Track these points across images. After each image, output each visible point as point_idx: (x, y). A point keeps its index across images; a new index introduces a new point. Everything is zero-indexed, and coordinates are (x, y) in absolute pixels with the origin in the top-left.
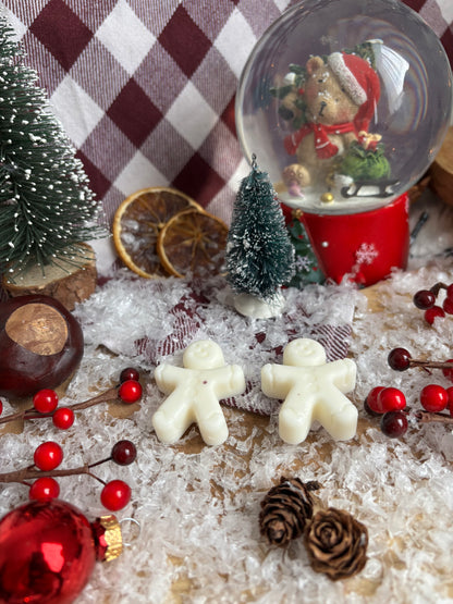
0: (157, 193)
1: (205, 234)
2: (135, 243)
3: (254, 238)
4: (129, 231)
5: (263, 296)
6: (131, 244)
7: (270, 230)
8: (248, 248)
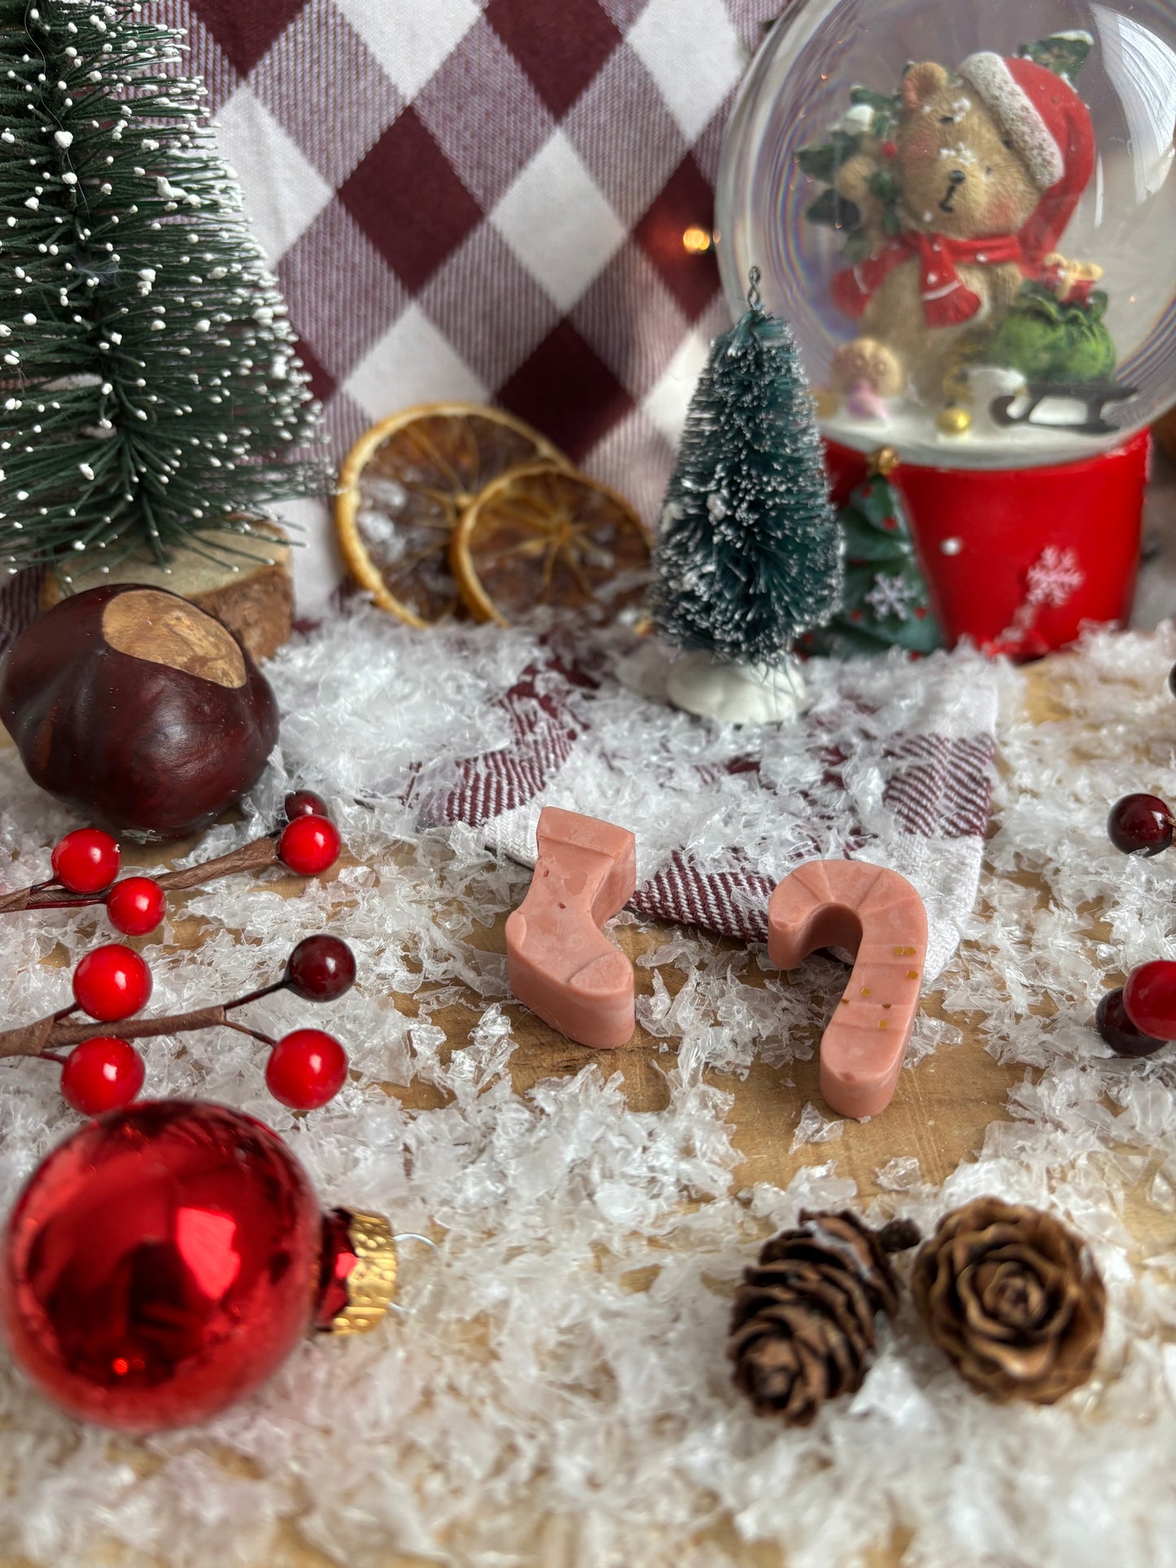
0: (455, 418)
1: (580, 527)
2: (392, 541)
3: (738, 490)
4: (379, 507)
5: (752, 657)
6: (383, 543)
7: (783, 473)
8: (721, 516)
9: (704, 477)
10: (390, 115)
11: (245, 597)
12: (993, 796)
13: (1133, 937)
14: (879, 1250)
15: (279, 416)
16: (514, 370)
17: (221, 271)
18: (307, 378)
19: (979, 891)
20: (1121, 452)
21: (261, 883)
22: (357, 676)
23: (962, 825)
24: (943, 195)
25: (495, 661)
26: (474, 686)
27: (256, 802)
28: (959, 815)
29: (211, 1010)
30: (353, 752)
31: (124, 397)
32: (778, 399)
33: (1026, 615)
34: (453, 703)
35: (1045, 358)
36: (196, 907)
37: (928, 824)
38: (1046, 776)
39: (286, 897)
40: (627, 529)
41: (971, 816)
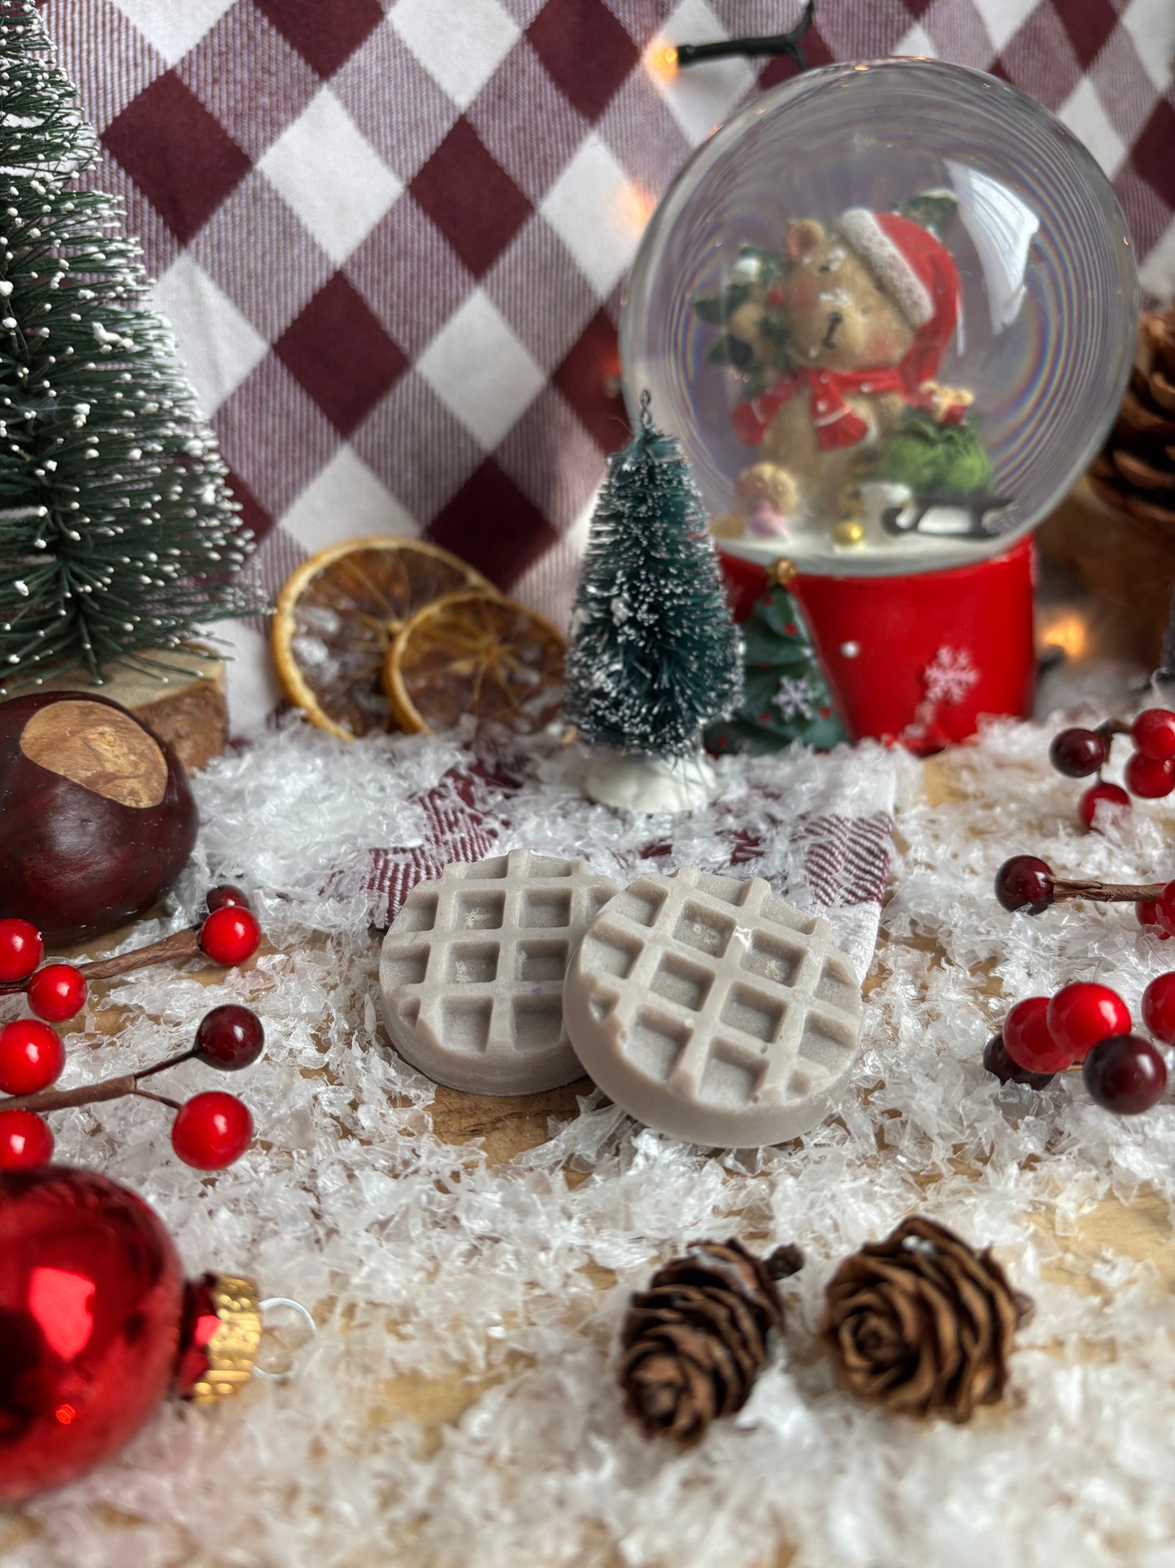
0: (387, 551)
1: (508, 647)
2: (326, 665)
3: (639, 593)
4: (312, 633)
5: (658, 747)
6: (318, 666)
7: (679, 576)
8: (624, 619)
9: (606, 583)
10: (320, 278)
11: (177, 710)
12: (891, 867)
13: (1022, 989)
14: (764, 1275)
15: (209, 539)
16: (443, 504)
17: (152, 407)
18: (238, 507)
19: (875, 956)
20: (1004, 559)
21: (182, 973)
22: (283, 781)
23: (860, 893)
24: (824, 333)
25: (419, 765)
26: (397, 786)
27: (179, 896)
28: (856, 884)
29: (122, 1080)
30: (276, 850)
31: (61, 524)
32: (672, 510)
33: (927, 712)
34: (376, 800)
35: (927, 473)
36: (119, 997)
37: (828, 895)
38: (942, 852)
39: (205, 985)
40: (553, 649)
41: (868, 885)
